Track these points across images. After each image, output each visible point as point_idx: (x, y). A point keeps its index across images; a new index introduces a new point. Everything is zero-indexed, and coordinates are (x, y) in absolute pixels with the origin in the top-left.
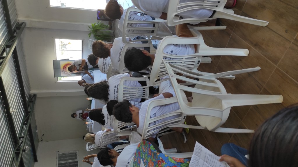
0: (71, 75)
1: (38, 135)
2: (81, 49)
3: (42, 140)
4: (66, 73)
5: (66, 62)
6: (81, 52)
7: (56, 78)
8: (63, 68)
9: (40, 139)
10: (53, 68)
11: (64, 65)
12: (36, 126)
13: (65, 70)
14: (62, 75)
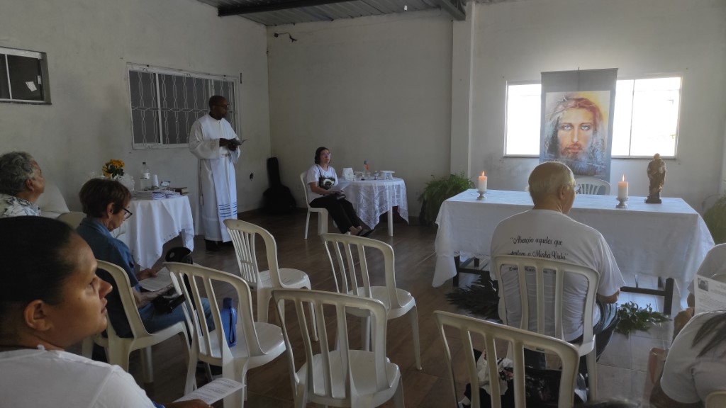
0: (549, 124)
1: (294, 24)
2: (635, 153)
3: (276, 35)
4: (556, 108)
5: (604, 109)
6: (625, 153)
7: (540, 78)
8: (581, 99)
9: (278, 29)
10: (580, 69)
11: (591, 100)
12: (332, 20)
13: (572, 103)
14: (551, 96)
